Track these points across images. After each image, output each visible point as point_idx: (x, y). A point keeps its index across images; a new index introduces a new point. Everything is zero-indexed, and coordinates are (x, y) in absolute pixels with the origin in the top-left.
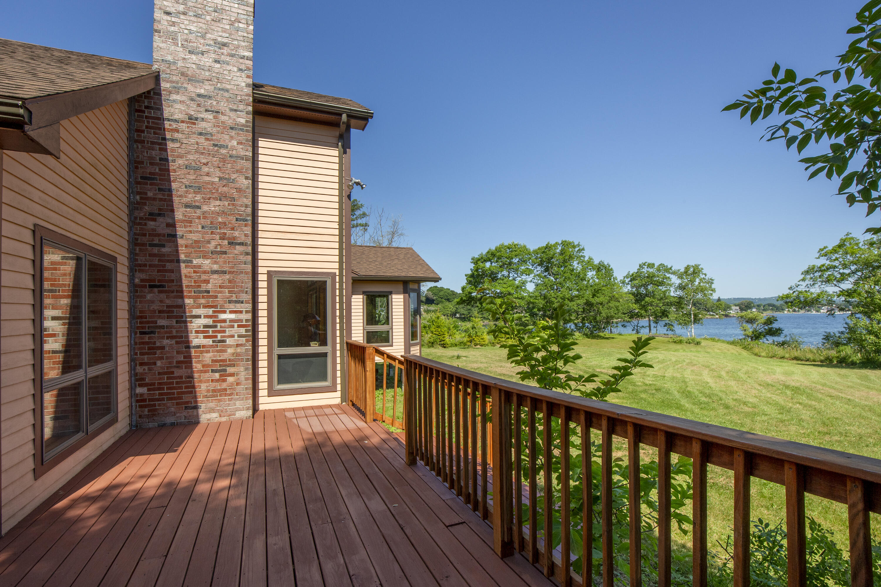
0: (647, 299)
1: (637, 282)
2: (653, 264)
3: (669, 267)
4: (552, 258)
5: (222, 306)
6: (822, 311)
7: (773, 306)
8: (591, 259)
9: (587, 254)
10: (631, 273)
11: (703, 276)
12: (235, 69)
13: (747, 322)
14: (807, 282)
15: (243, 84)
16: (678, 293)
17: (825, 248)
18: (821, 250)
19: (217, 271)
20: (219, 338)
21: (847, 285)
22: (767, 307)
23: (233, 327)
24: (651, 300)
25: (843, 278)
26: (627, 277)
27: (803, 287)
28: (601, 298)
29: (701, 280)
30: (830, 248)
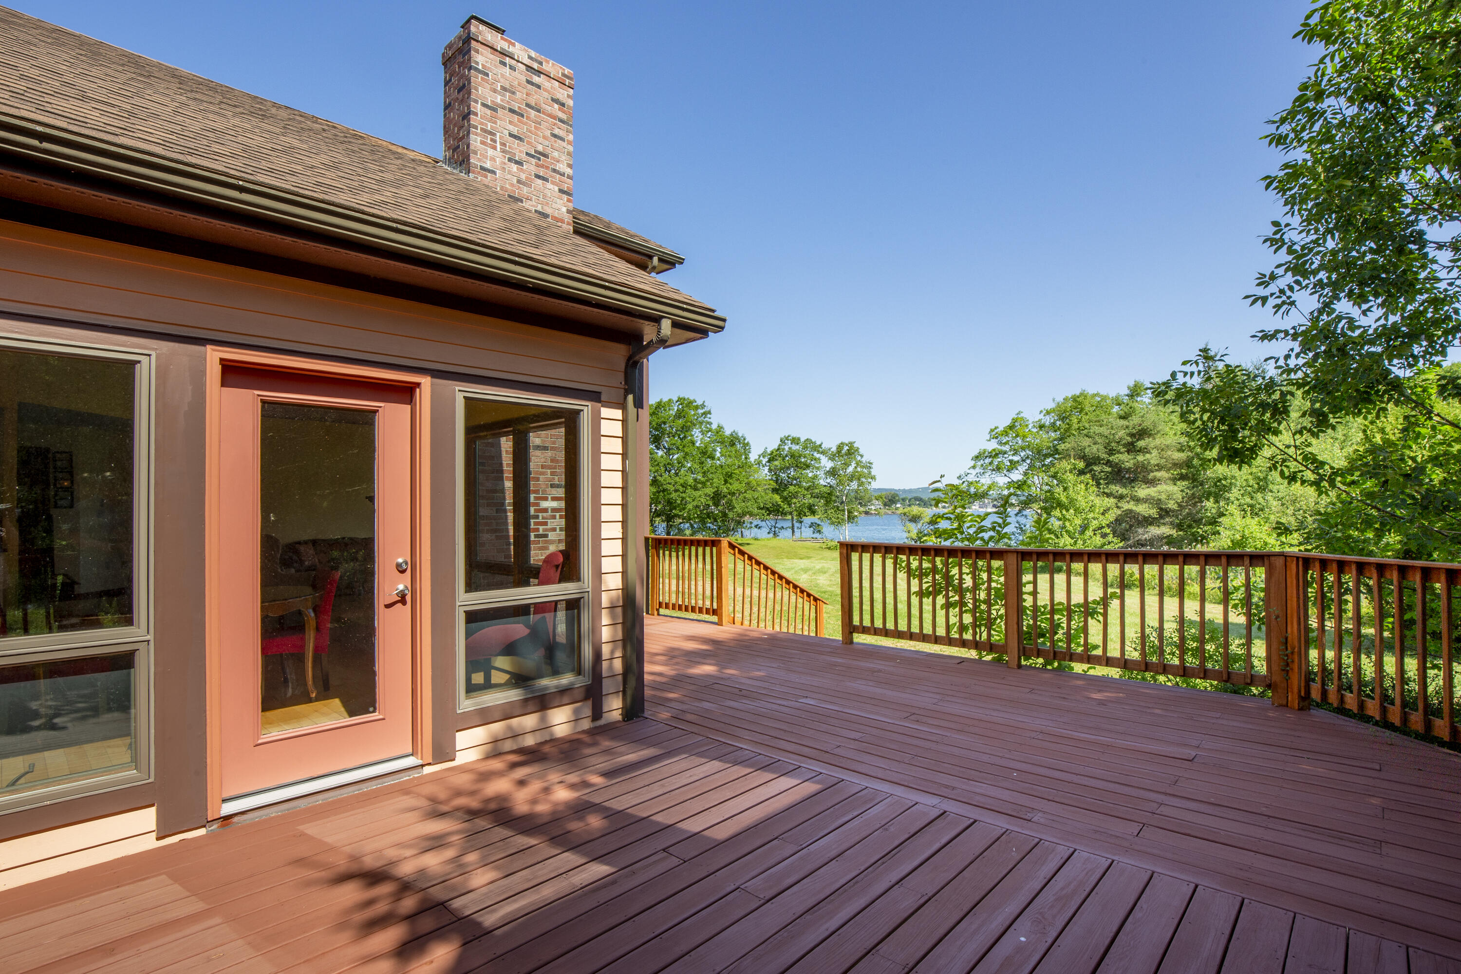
0: (791, 488)
1: (776, 463)
2: (799, 439)
3: (818, 443)
4: (665, 423)
5: (544, 492)
6: (973, 507)
7: (920, 500)
8: (722, 428)
9: (715, 420)
10: (769, 451)
11: (859, 458)
12: (556, 189)
13: (910, 520)
14: (978, 470)
15: (564, 209)
16: (829, 480)
17: (996, 428)
18: (992, 431)
19: (538, 446)
20: (541, 532)
21: (1017, 476)
22: (913, 501)
23: (554, 517)
24: (796, 489)
25: (1013, 465)
26: (763, 455)
27: (972, 476)
28: (735, 486)
29: (857, 464)
30: (1001, 428)
